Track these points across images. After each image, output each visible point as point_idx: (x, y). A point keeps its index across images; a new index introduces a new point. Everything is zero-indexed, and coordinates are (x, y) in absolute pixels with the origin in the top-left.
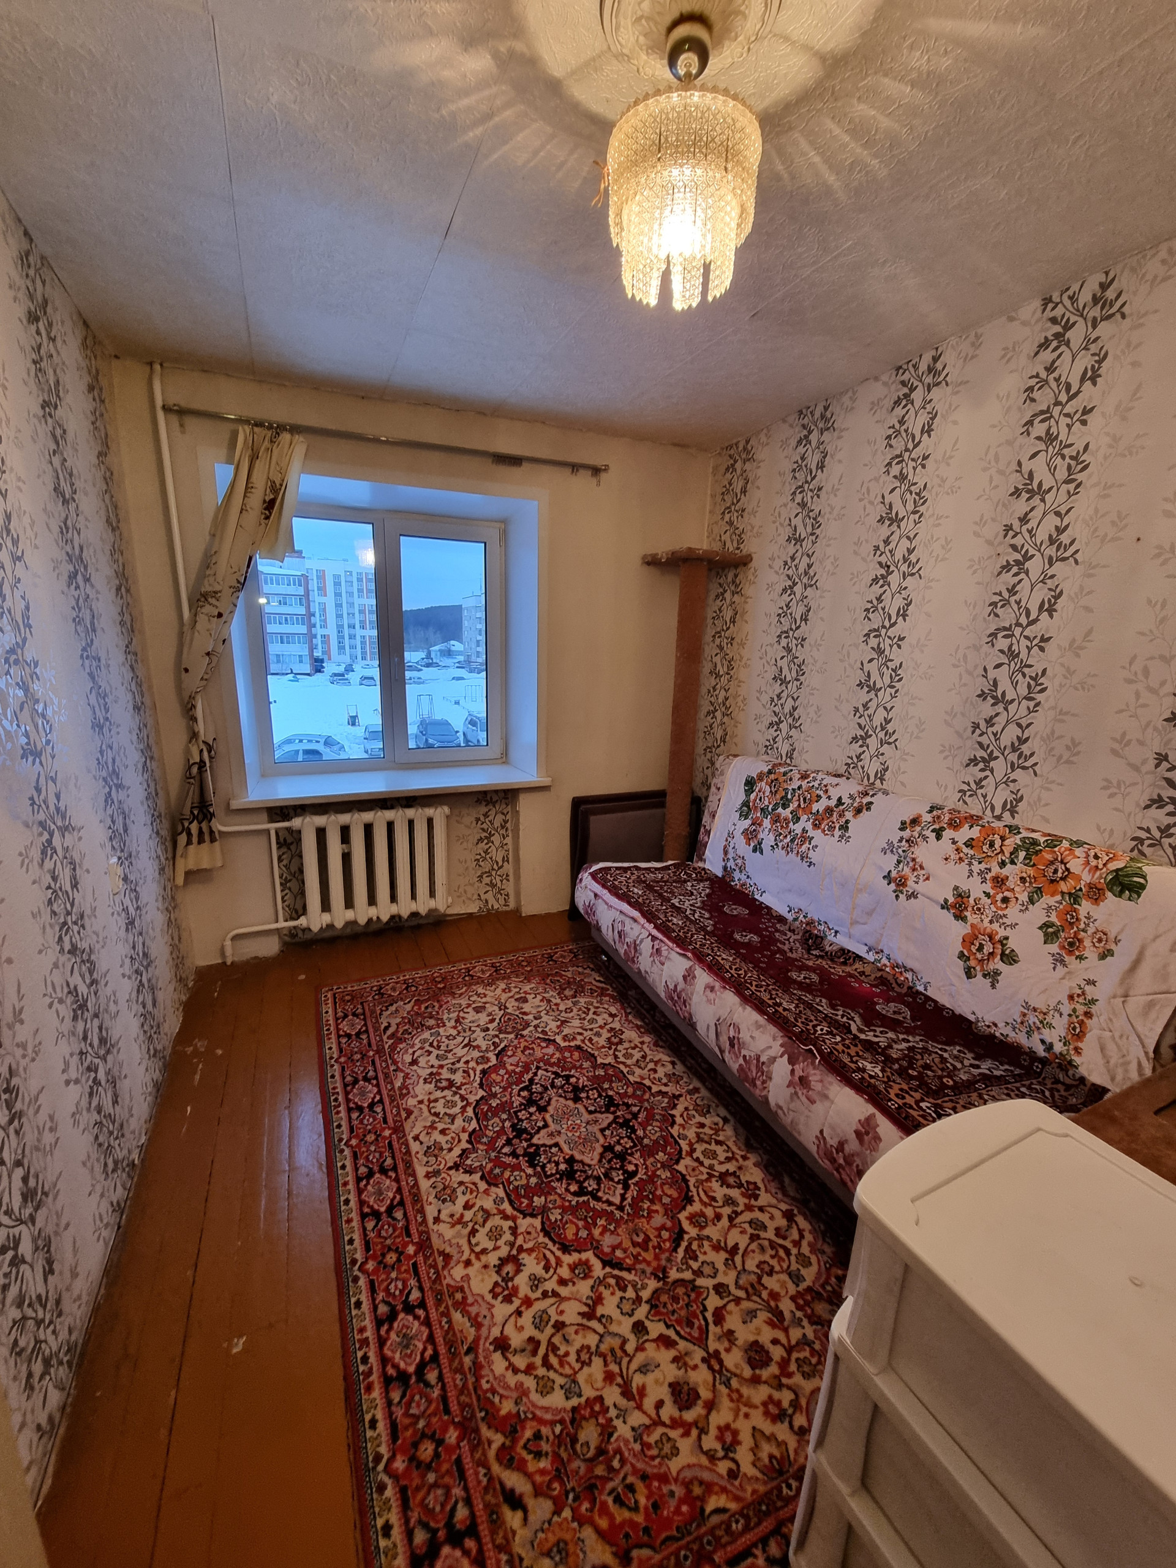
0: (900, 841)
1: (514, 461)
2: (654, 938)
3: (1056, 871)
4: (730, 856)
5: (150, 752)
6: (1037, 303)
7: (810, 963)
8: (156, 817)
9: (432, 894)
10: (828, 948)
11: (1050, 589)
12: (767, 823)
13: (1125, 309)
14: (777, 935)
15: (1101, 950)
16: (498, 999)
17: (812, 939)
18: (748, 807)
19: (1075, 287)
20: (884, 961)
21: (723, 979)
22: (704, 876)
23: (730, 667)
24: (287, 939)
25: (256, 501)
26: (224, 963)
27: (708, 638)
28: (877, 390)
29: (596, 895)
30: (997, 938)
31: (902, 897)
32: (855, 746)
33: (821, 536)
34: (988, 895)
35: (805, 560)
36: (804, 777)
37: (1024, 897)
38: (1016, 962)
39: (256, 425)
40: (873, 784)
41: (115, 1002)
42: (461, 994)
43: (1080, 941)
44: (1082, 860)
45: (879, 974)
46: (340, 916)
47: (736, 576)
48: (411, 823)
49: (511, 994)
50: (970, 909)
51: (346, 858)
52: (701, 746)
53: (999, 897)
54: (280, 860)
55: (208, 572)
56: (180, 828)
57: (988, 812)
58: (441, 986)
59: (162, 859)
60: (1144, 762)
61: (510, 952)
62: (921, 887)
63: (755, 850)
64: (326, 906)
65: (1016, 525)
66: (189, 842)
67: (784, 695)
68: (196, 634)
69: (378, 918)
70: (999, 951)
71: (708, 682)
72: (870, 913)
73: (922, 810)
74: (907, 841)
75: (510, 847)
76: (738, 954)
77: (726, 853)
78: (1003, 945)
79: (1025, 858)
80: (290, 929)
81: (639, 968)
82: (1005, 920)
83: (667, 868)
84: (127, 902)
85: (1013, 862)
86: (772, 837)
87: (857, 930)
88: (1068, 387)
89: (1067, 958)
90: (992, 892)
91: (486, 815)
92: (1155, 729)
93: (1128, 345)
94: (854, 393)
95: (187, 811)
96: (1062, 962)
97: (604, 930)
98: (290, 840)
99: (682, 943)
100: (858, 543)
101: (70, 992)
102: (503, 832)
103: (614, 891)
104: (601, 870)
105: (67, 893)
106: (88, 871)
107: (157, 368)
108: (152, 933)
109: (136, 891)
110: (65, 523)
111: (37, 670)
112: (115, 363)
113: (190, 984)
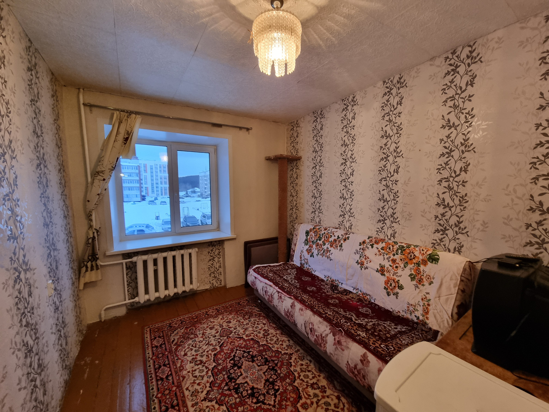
0: (360, 249)
1: (219, 126)
2: (279, 292)
3: (411, 256)
4: (303, 258)
5: (70, 234)
6: (382, 83)
7: (335, 296)
8: (71, 261)
9: (191, 283)
10: (340, 290)
11: (396, 166)
12: (314, 246)
13: (407, 85)
14: (322, 286)
15: (429, 282)
16: (219, 323)
17: (334, 287)
18: (307, 241)
19: (392, 78)
20: (359, 292)
21: (306, 306)
22: (294, 267)
23: (297, 193)
24: (129, 307)
25: (121, 137)
26: (101, 321)
27: (289, 184)
28: (337, 106)
29: (255, 278)
30: (396, 281)
31: (363, 269)
32: (341, 218)
33: (323, 150)
34: (391, 266)
35: (319, 158)
36: (325, 229)
37: (402, 266)
38: (403, 288)
39: (122, 111)
40: (348, 230)
41: (47, 346)
42: (204, 323)
43: (422, 279)
44: (419, 252)
45: (358, 297)
46: (153, 295)
47: (297, 163)
48: (182, 256)
49: (224, 320)
50: (386, 271)
51: (156, 272)
52: (289, 221)
53: (394, 266)
54: (127, 274)
55: (100, 164)
56: (82, 265)
57: (386, 237)
58: (196, 320)
59: (74, 279)
60: (432, 218)
61: (223, 303)
62: (369, 265)
63: (311, 256)
64: (147, 292)
65: (384, 146)
66: (87, 271)
67: (316, 202)
68: (94, 188)
69: (169, 295)
70: (397, 285)
71: (290, 199)
72: (353, 276)
73: (366, 238)
74: (362, 249)
75: (221, 262)
76: (309, 295)
77: (301, 258)
78: (398, 283)
79: (401, 252)
80: (131, 303)
81: (273, 305)
82: (397, 274)
83: (280, 265)
84: (56, 299)
85: (397, 254)
86: (316, 251)
87: (349, 282)
88: (394, 106)
89: (419, 286)
91: (212, 251)
92: (433, 208)
93: (409, 94)
94: (330, 107)
95: (86, 258)
97: (259, 291)
98: (131, 266)
99: (289, 293)
100: (336, 152)
101: (24, 345)
102: (219, 256)
103: (262, 275)
104: (257, 268)
105: (26, 298)
106: (37, 288)
107: (82, 90)
108: (67, 312)
109: (60, 294)
110: (37, 145)
111: (19, 203)
112: (64, 88)
113: (84, 332)
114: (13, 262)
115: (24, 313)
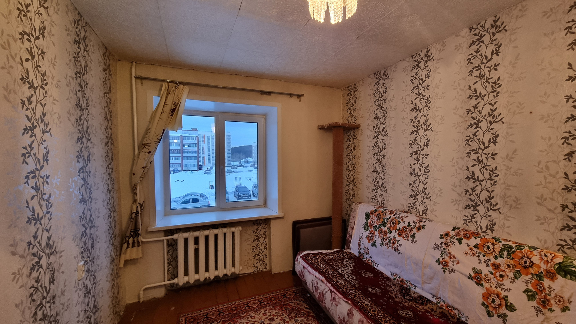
0: (441, 243)
1: (268, 93)
2: (332, 292)
3: (526, 262)
4: (362, 247)
5: (113, 209)
6: (467, 30)
7: (406, 304)
8: (113, 237)
9: (233, 265)
10: (413, 295)
11: (492, 134)
12: (377, 233)
13: (506, 28)
14: (388, 287)
15: (561, 307)
16: (261, 319)
17: (405, 290)
18: (368, 225)
19: (483, 23)
20: (442, 303)
21: (367, 317)
22: (351, 256)
23: (354, 167)
24: (169, 288)
25: (168, 109)
26: (139, 302)
27: (345, 156)
28: (405, 64)
29: (304, 267)
30: (501, 296)
31: (447, 272)
32: (412, 199)
33: (388, 117)
34: (491, 273)
35: (382, 126)
36: (391, 213)
37: (511, 275)
38: (515, 310)
39: (170, 82)
40: (422, 215)
42: (244, 317)
43: (549, 301)
44: (538, 257)
45: (441, 311)
46: (192, 278)
47: (354, 132)
48: (225, 235)
49: (266, 317)
50: (483, 280)
51: (197, 251)
52: (345, 198)
53: (498, 274)
54: (168, 252)
55: (146, 136)
56: (124, 241)
57: (479, 230)
58: (235, 312)
59: (114, 256)
60: (556, 208)
61: (267, 293)
62: (455, 267)
63: (372, 245)
64: (186, 273)
65: (472, 109)
66: (128, 247)
67: (378, 178)
68: (139, 160)
69: (209, 277)
70: (504, 304)
71: (346, 173)
72: (432, 278)
73: (450, 229)
74: (445, 244)
75: (267, 242)
76: (372, 301)
77: (359, 246)
78: (506, 301)
79: (507, 255)
80: (171, 284)
81: (325, 306)
82: (503, 287)
83: (334, 253)
84: (88, 282)
85: (501, 257)
86: (380, 240)
87: (427, 286)
88: (486, 57)
89: (543, 310)
90: (493, 272)
91: (257, 230)
92: (558, 193)
93: (510, 40)
94: (396, 65)
95: (128, 233)
96: (541, 311)
97: (308, 284)
98: (173, 243)
99: (345, 295)
100: (404, 119)
102: (264, 236)
103: (312, 265)
104: (306, 255)
105: (45, 287)
106: (63, 272)
107: (134, 63)
108: (101, 294)
109: (94, 275)
110: (80, 118)
111: (48, 180)
112: (119, 62)
113: (122, 314)
114: (31, 246)
115: (41, 304)
